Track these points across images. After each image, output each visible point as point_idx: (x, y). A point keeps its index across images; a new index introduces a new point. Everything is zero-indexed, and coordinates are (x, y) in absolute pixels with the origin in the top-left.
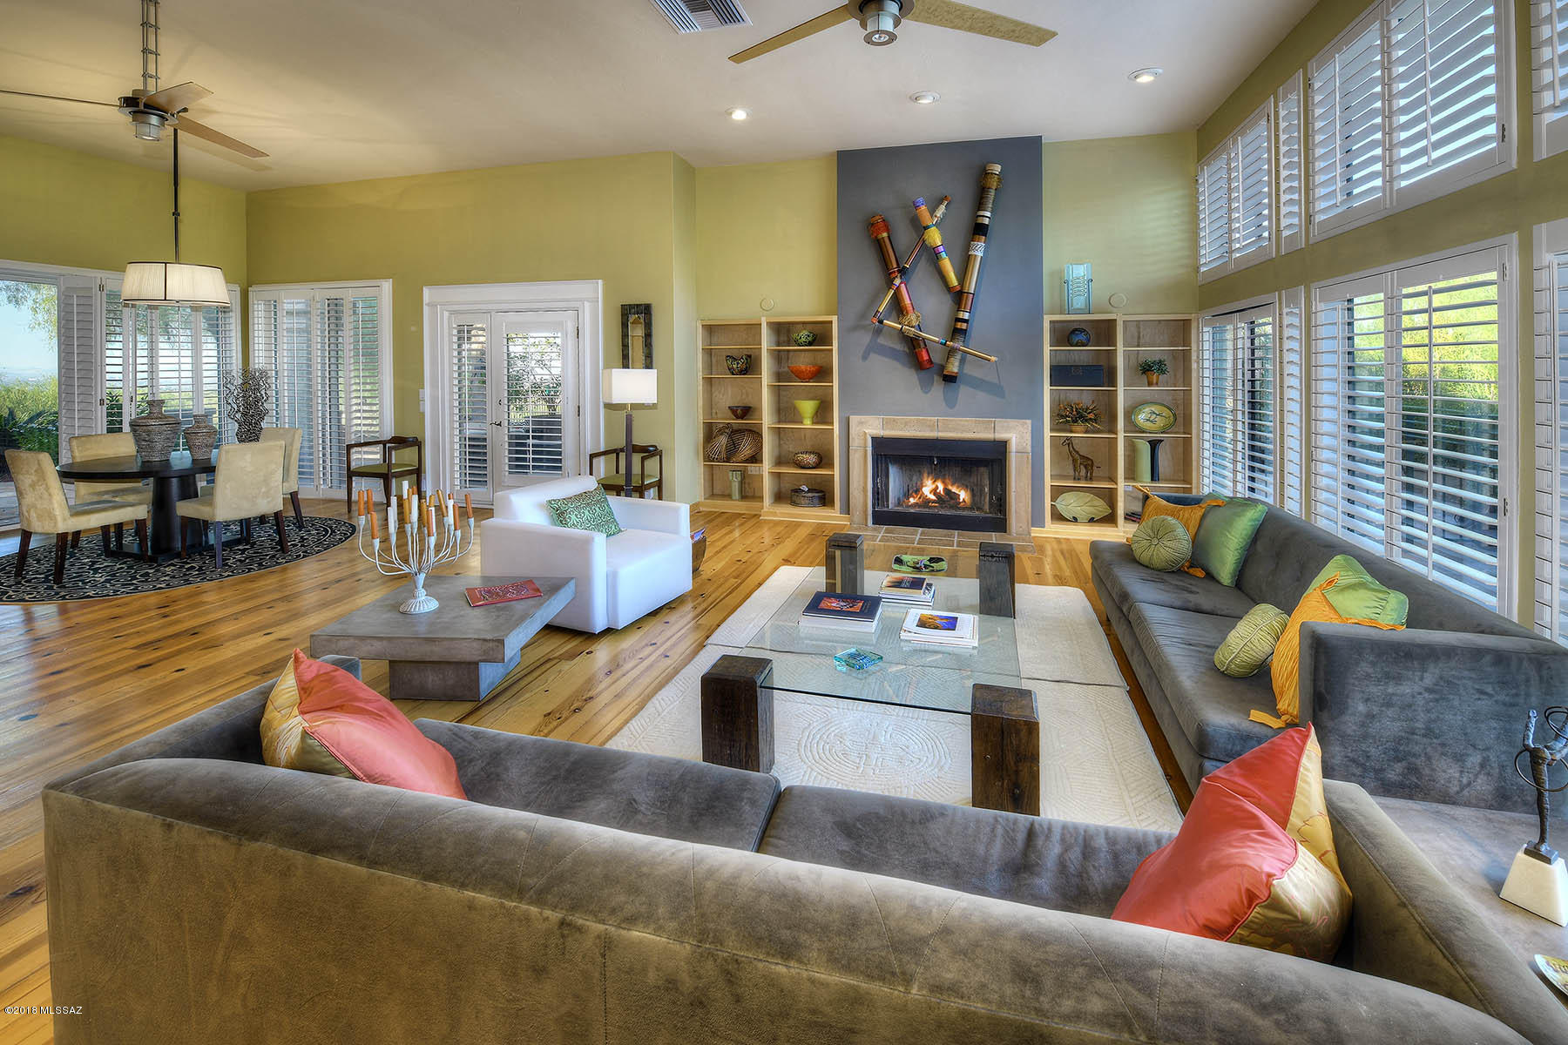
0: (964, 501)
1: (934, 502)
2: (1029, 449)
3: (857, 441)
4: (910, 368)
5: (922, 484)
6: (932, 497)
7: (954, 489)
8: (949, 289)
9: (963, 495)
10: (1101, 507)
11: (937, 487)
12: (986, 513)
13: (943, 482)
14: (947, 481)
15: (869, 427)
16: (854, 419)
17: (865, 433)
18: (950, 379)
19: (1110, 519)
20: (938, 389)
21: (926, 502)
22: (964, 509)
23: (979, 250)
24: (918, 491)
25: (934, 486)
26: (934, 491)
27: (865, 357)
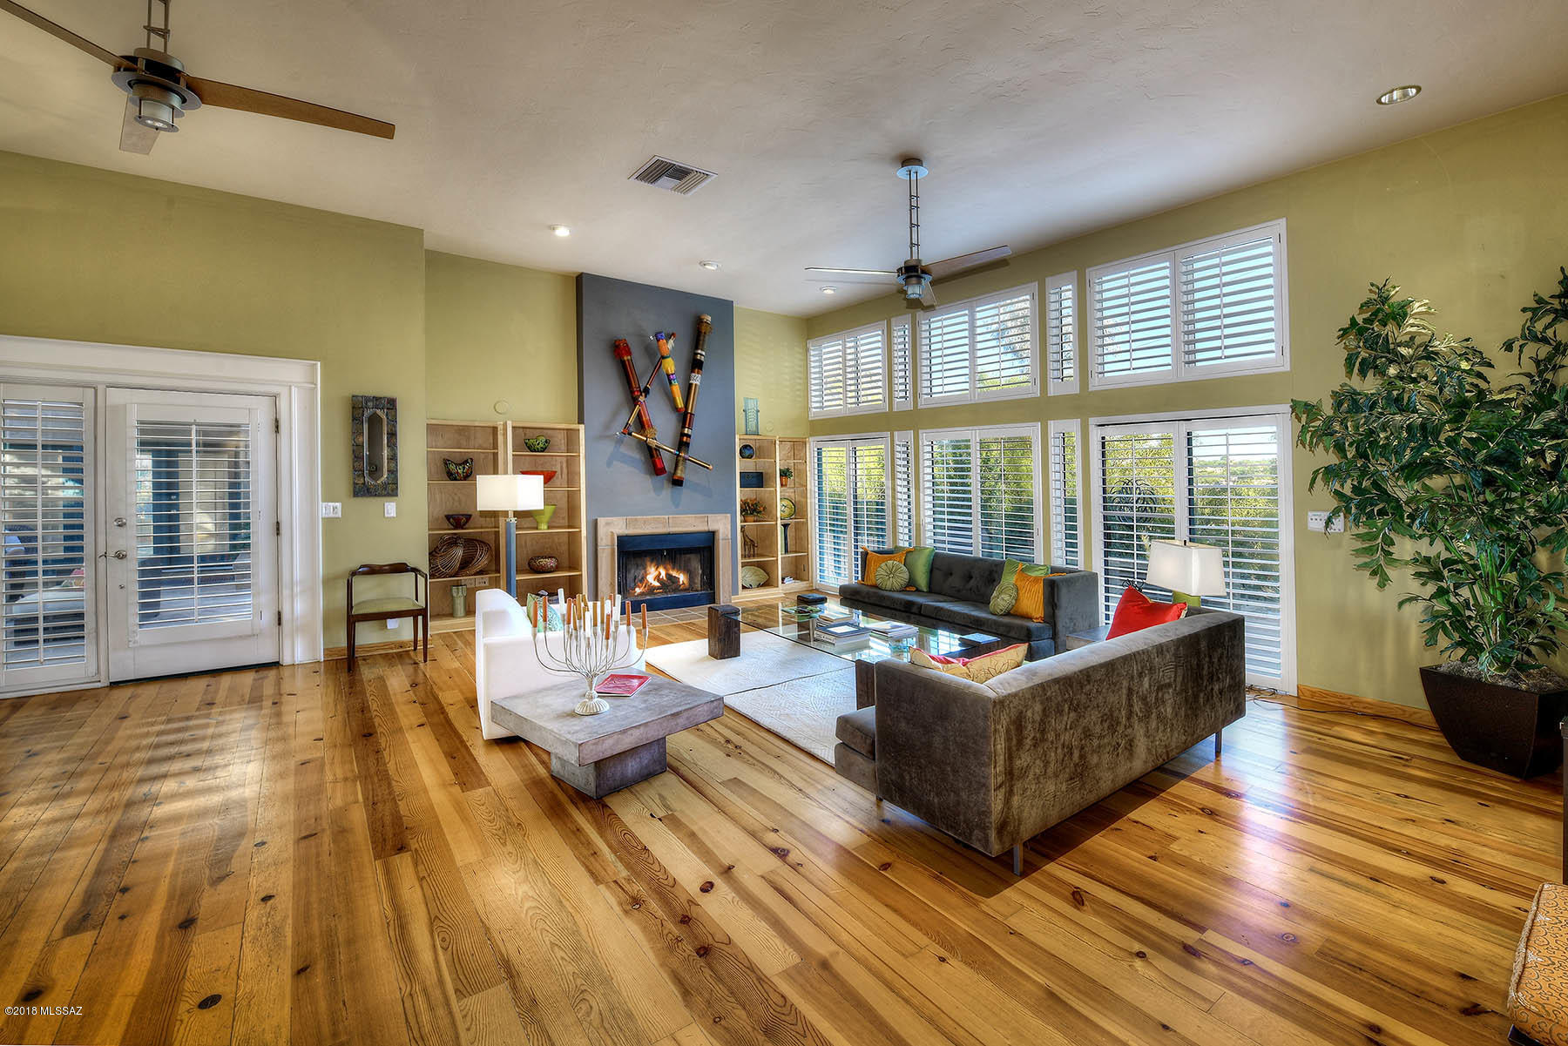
0: (683, 583)
1: (658, 588)
2: (730, 537)
3: (604, 541)
4: (646, 474)
5: (646, 572)
6: (657, 584)
7: (674, 574)
8: (676, 409)
9: (682, 578)
10: (763, 577)
11: (660, 574)
12: (697, 591)
13: (665, 568)
14: (668, 566)
15: (614, 527)
16: (602, 521)
17: (612, 532)
18: (678, 483)
19: (767, 584)
20: (667, 492)
21: (652, 590)
22: (685, 590)
23: (696, 379)
24: (643, 579)
25: (657, 573)
26: (658, 578)
27: (609, 464)
